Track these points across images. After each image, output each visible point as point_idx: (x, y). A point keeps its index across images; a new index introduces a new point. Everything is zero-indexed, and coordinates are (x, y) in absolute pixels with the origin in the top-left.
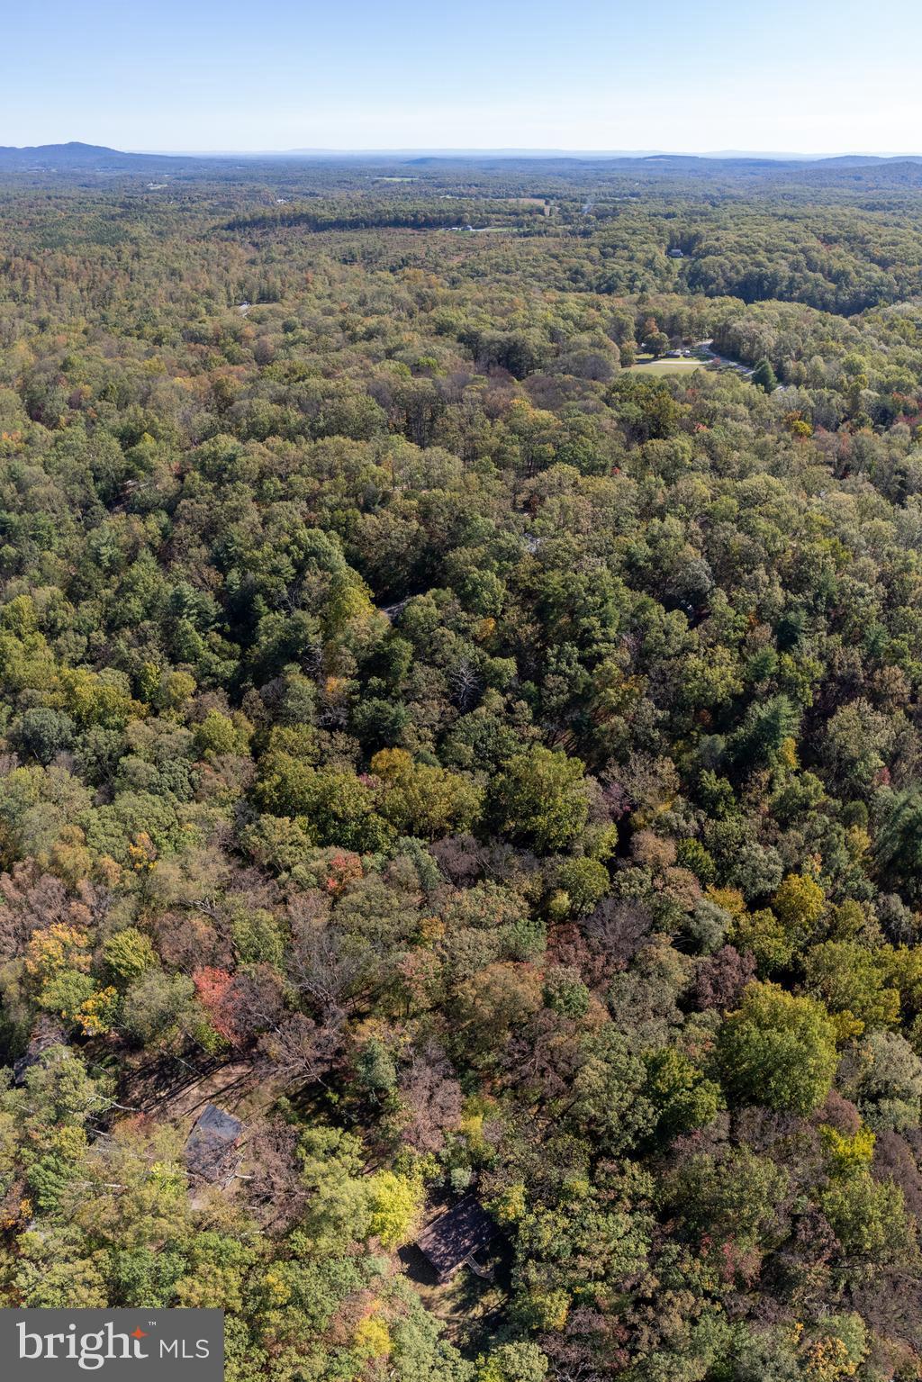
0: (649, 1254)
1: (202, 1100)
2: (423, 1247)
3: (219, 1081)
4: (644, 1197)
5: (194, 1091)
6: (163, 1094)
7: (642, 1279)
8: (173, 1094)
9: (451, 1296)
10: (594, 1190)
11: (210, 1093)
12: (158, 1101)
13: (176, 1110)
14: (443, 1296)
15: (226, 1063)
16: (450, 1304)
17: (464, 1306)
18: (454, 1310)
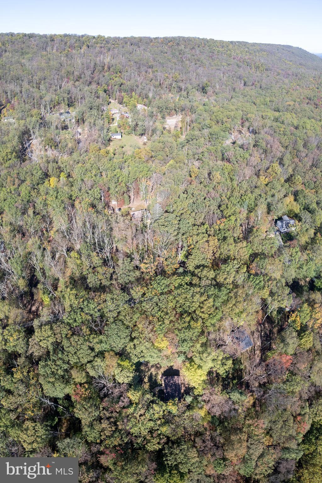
0: (129, 432)
1: (255, 344)
2: (176, 377)
3: (258, 352)
4: (147, 444)
5: (259, 343)
6: (263, 333)
7: (124, 425)
8: (261, 336)
9: (156, 376)
10: (159, 432)
11: (256, 347)
12: (262, 331)
13: (256, 335)
14: (157, 373)
15: (261, 357)
16: (154, 373)
17: (150, 377)
18: (151, 374)
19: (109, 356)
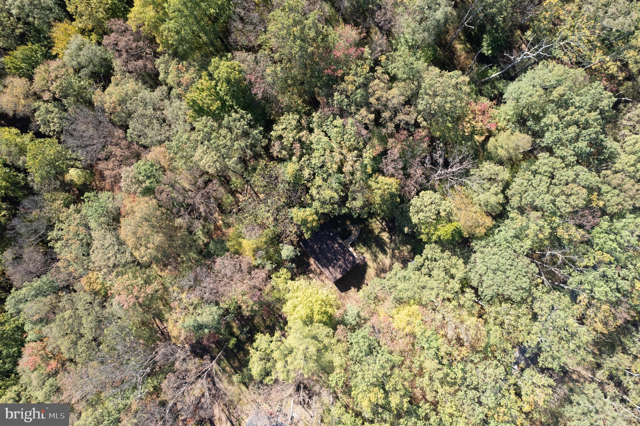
0: (342, 117)
2: (339, 276)
4: (299, 121)
7: (360, 122)
9: (374, 255)
10: (294, 158)
14: (374, 261)
16: (381, 256)
17: (381, 245)
18: (385, 252)
19: (481, 222)
